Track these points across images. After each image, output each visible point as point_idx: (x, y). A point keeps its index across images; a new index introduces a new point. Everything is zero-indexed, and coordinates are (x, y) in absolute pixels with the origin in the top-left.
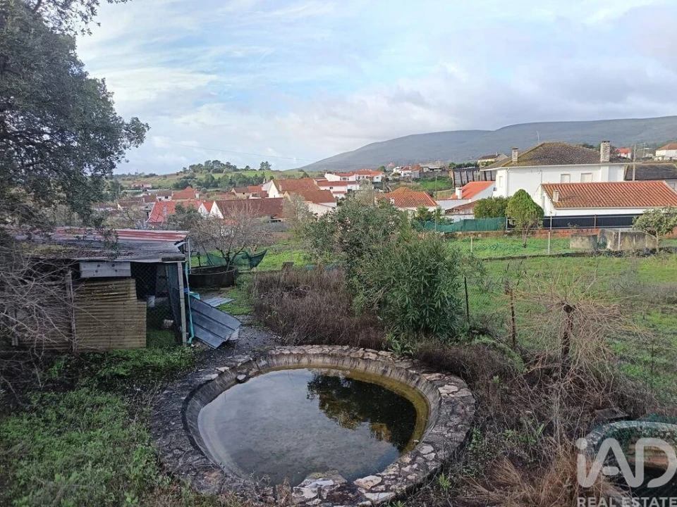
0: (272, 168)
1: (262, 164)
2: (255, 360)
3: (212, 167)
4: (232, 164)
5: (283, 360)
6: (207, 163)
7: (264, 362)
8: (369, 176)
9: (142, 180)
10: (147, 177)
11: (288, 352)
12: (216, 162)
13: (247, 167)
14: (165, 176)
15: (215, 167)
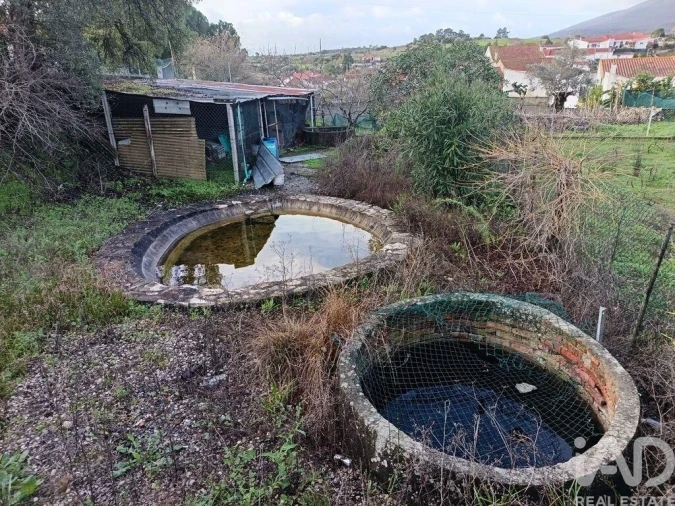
0: (510, 36)
1: (499, 32)
2: (270, 200)
3: (443, 37)
4: (466, 33)
5: (297, 206)
6: (438, 32)
7: (278, 204)
8: (630, 41)
9: (375, 52)
10: (379, 49)
11: (303, 199)
12: (448, 31)
13: (482, 35)
14: (395, 48)
15: (447, 36)
